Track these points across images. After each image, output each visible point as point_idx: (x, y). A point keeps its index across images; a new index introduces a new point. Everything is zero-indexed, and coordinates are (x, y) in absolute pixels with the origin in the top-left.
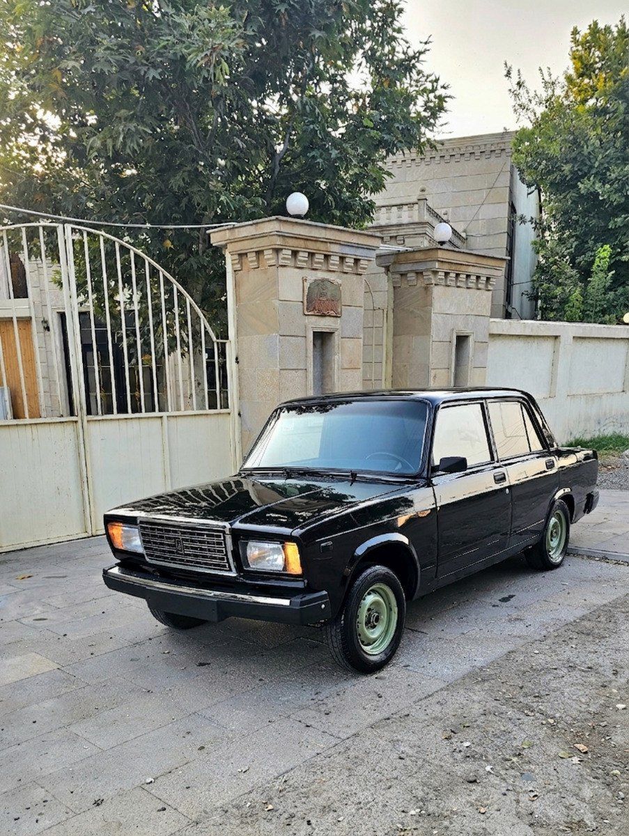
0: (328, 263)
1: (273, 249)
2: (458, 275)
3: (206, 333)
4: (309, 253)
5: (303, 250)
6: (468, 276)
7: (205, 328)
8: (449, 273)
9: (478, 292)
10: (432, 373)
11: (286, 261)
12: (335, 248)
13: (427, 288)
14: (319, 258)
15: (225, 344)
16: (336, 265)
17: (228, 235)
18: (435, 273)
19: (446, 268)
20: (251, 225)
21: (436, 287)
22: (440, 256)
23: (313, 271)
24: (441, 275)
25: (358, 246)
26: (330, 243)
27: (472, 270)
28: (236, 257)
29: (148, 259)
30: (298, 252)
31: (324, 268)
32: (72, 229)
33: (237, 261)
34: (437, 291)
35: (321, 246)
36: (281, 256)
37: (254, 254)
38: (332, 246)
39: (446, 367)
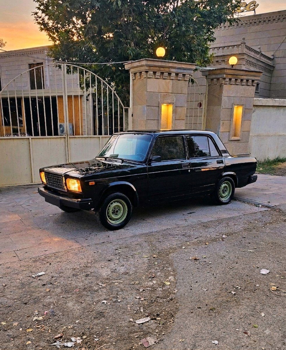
0: (170, 76)
1: (145, 71)
2: (236, 80)
3: (120, 104)
4: (161, 72)
5: (158, 71)
6: (242, 80)
7: (119, 102)
8: (231, 79)
9: (248, 87)
10: (221, 122)
11: (150, 76)
12: (173, 70)
13: (221, 86)
14: (166, 74)
15: (128, 109)
16: (174, 77)
17: (130, 65)
18: (224, 79)
19: (230, 77)
20: (137, 62)
21: (225, 85)
22: (226, 71)
23: (164, 80)
24: (227, 80)
25: (184, 69)
26: (171, 68)
27: (243, 77)
28: (133, 74)
29: (96, 76)
30: (156, 72)
31: (168, 78)
32: (66, 65)
33: (133, 76)
34: (225, 87)
35: (167, 70)
36: (148, 74)
37: (139, 73)
38: (172, 69)
39: (230, 120)
